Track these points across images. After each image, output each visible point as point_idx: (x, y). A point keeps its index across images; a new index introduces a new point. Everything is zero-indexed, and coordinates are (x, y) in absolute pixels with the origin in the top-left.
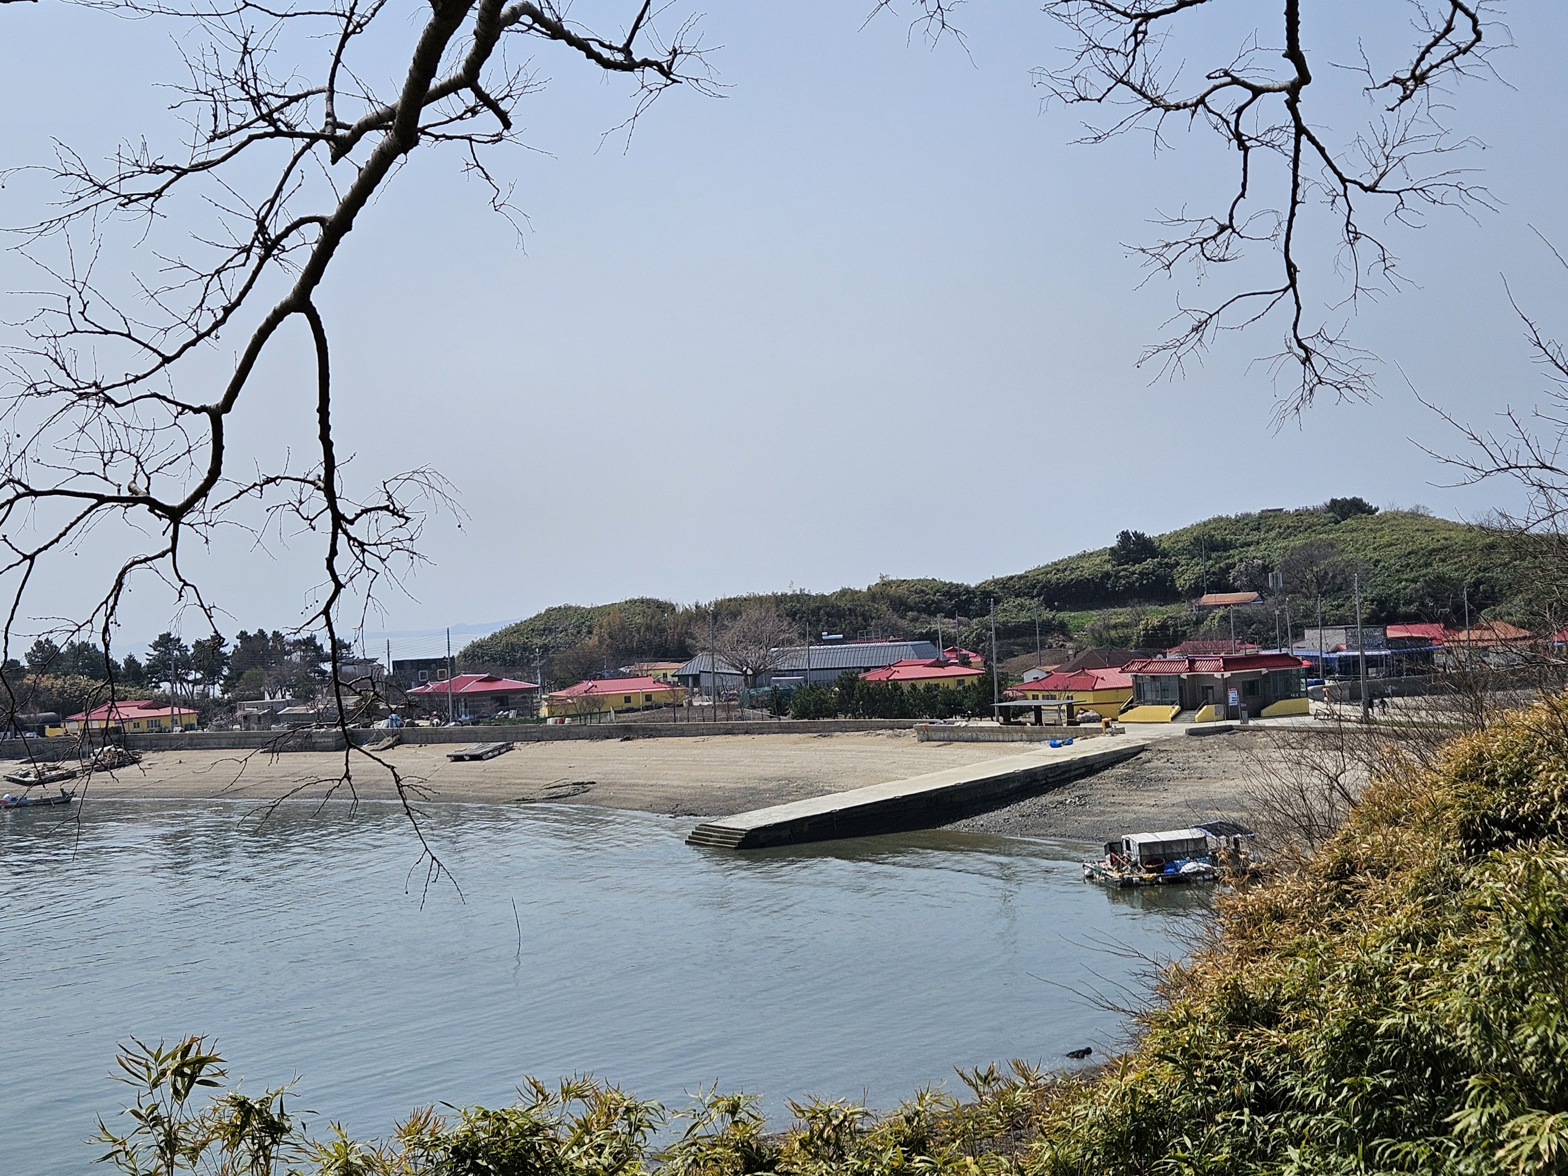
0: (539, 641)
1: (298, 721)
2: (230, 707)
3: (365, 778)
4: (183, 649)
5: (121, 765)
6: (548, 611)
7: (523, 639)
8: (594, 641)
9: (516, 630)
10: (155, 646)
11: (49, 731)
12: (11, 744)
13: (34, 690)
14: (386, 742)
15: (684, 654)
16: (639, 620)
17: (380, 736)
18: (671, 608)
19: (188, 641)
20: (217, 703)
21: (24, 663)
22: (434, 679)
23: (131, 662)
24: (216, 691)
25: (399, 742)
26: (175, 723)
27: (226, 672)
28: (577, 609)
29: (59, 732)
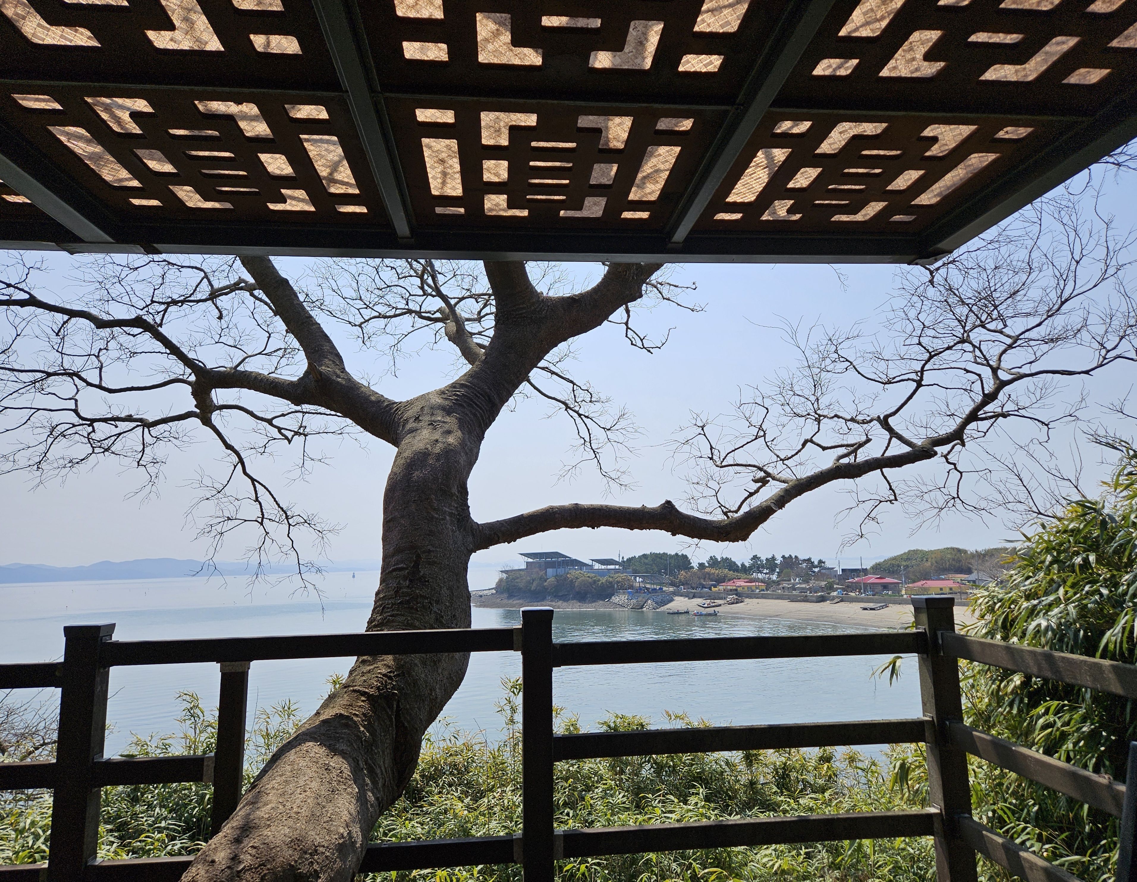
0: (904, 563)
1: (803, 591)
2: (778, 583)
3: (826, 614)
4: (761, 561)
5: (737, 603)
6: (909, 551)
7: (897, 562)
8: (929, 564)
9: (894, 558)
10: (751, 560)
11: (713, 589)
12: (700, 593)
13: (709, 574)
14: (836, 601)
15: (969, 571)
16: (949, 556)
17: (834, 598)
18: (965, 552)
19: (763, 558)
20: (774, 582)
21: (707, 565)
22: (858, 576)
23: (743, 565)
24: (774, 577)
25: (842, 601)
26: (757, 588)
27: (778, 570)
28: (921, 551)
29: (716, 589)
